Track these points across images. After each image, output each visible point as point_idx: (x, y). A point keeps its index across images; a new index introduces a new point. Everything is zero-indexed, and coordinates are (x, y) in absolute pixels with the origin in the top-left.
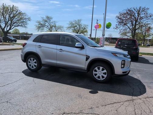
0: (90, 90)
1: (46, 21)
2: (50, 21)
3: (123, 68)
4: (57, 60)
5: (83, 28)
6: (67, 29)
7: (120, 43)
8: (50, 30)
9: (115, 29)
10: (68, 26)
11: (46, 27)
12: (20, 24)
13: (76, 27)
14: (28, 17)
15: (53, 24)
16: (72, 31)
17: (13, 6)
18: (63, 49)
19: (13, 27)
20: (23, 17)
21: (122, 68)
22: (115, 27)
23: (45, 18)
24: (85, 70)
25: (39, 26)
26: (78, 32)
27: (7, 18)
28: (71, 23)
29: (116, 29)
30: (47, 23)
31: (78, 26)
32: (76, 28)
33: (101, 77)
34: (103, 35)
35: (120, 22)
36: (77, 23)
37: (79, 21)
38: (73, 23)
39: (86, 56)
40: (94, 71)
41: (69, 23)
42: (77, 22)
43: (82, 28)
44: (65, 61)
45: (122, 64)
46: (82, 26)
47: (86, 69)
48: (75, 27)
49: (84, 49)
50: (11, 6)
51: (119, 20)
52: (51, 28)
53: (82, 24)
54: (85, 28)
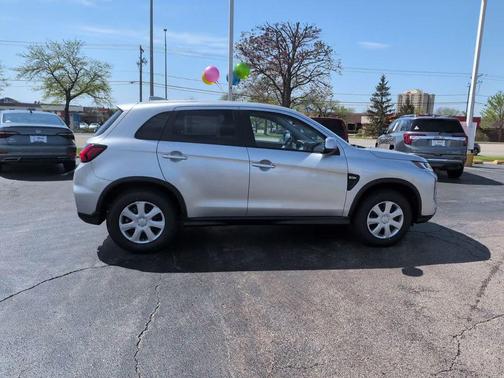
5: (92, 74)
10: (23, 63)
13: (63, 67)
16: (44, 84)
18: (272, 162)
26: (71, 88)
28: (38, 53)
31: (68, 66)
36: (59, 55)
37: (74, 47)
38: (48, 52)
41: (28, 53)
42: (64, 50)
43: (87, 73)
46: (87, 68)
48: (56, 68)
49: (339, 154)
53: (84, 61)
54: (99, 73)
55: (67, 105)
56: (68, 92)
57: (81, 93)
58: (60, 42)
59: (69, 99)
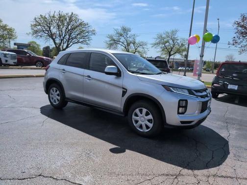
0: (114, 146)
1: (121, 35)
2: (127, 34)
3: (183, 113)
4: (83, 93)
5: (180, 44)
6: (152, 47)
7: (223, 70)
8: (126, 48)
9: (231, 46)
10: (154, 41)
11: (121, 43)
12: (81, 40)
13: (168, 42)
14: (91, 30)
15: (131, 40)
16: (161, 50)
17: (72, 14)
18: (91, 77)
19: (71, 43)
20: (84, 29)
21: (179, 113)
22: (232, 42)
23: (120, 30)
24: (121, 113)
25: (111, 42)
26: (171, 51)
27: (64, 31)
28: (160, 37)
29: (234, 45)
30: (123, 38)
31: (171, 41)
32: (167, 44)
33: (144, 127)
34: (202, 56)
35: (242, 33)
36: (168, 37)
37: (174, 32)
38: (164, 36)
39: (123, 88)
40: (133, 116)
41: (156, 37)
42: (170, 34)
43: (178, 44)
44: (95, 95)
45: (179, 107)
46: (179, 41)
47: (122, 110)
48: (166, 42)
49: (120, 76)
50: (70, 14)
51: (240, 28)
52: (128, 45)
53: (178, 38)
54: (184, 44)
55: (169, 58)
56: (170, 53)
57: (175, 53)
58: (169, 31)
59: (170, 56)
